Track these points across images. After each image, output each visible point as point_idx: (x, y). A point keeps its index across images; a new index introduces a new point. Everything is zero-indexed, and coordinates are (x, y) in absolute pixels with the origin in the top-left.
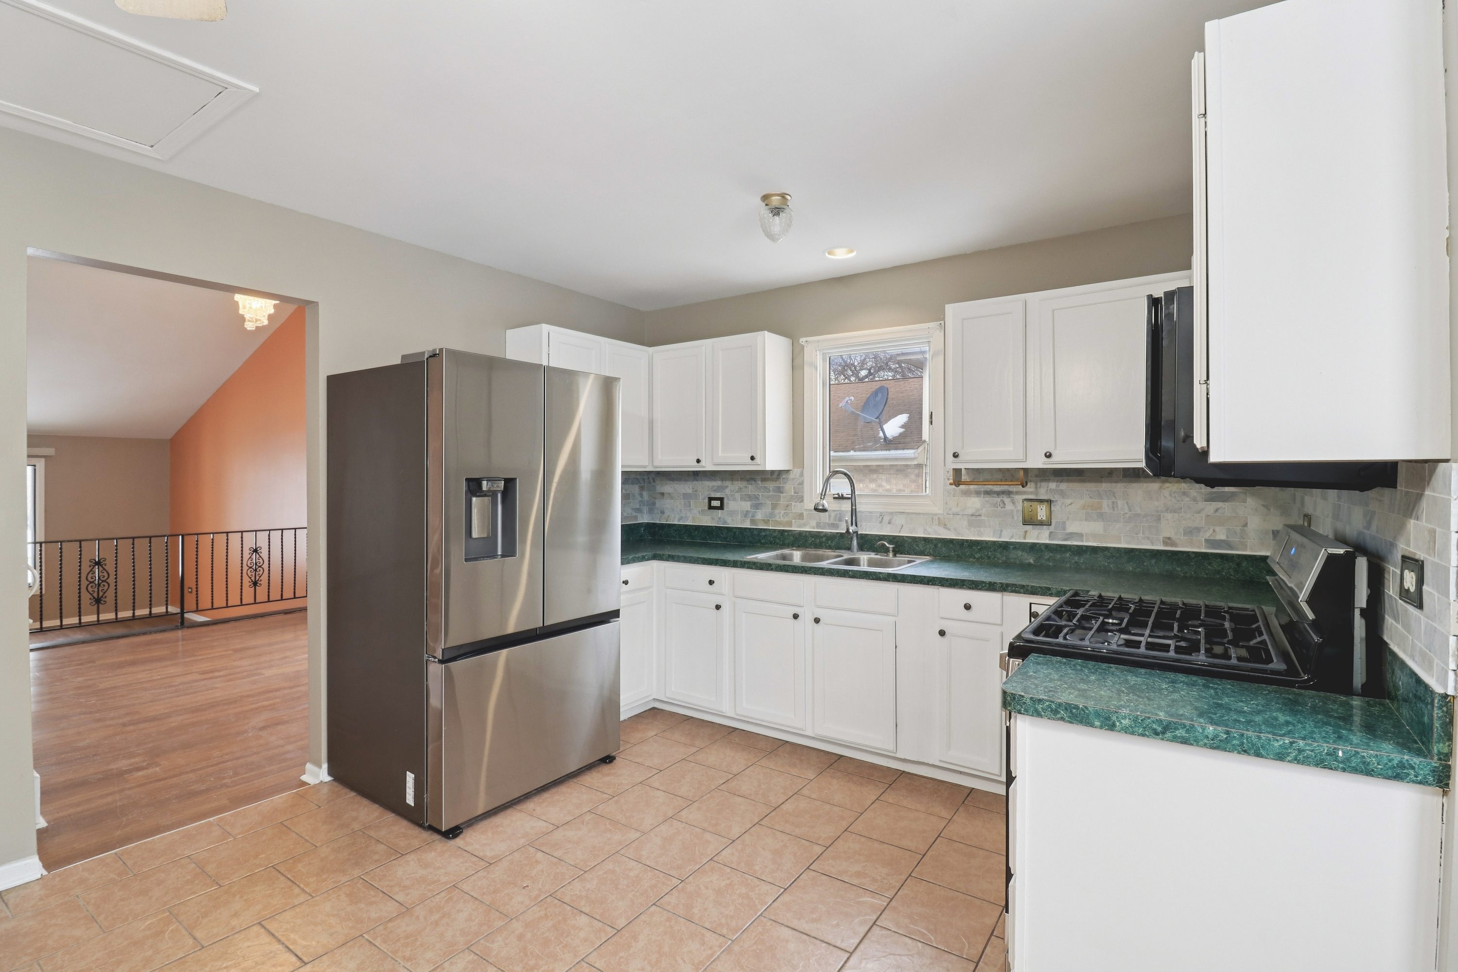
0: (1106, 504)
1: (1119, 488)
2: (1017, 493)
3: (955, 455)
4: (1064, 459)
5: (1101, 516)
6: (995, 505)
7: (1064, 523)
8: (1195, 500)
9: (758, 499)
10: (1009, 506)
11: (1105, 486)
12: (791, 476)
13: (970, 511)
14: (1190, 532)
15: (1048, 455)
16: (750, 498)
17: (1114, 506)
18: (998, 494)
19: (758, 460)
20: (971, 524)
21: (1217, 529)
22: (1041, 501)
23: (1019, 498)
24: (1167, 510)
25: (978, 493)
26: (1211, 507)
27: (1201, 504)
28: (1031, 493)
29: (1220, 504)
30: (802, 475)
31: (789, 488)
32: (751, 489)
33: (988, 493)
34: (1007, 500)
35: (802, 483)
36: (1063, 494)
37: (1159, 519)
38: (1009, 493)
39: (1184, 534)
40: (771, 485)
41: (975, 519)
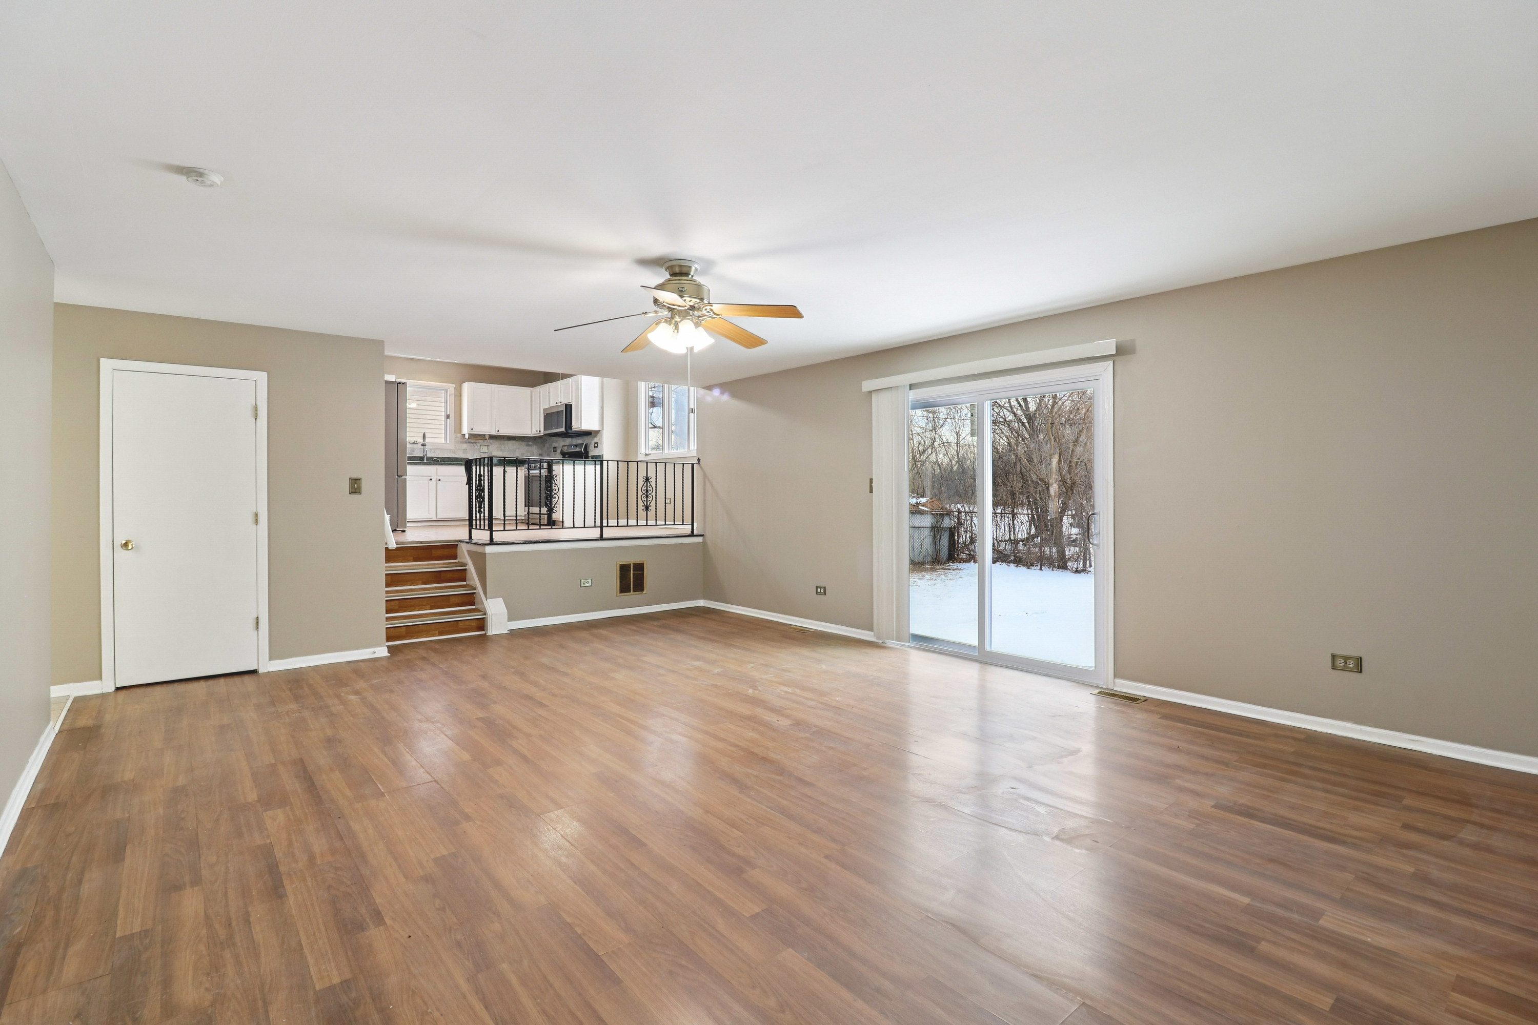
0: (502, 446)
1: (506, 442)
2: (478, 443)
3: (472, 429)
5: (501, 450)
6: (471, 447)
7: (492, 452)
10: (476, 447)
11: (502, 442)
13: (463, 448)
14: (522, 454)
15: (498, 431)
17: (505, 447)
18: (473, 443)
20: (464, 453)
23: (479, 445)
25: (466, 443)
28: (485, 443)
34: (475, 445)
36: (491, 444)
38: (476, 443)
41: (465, 451)
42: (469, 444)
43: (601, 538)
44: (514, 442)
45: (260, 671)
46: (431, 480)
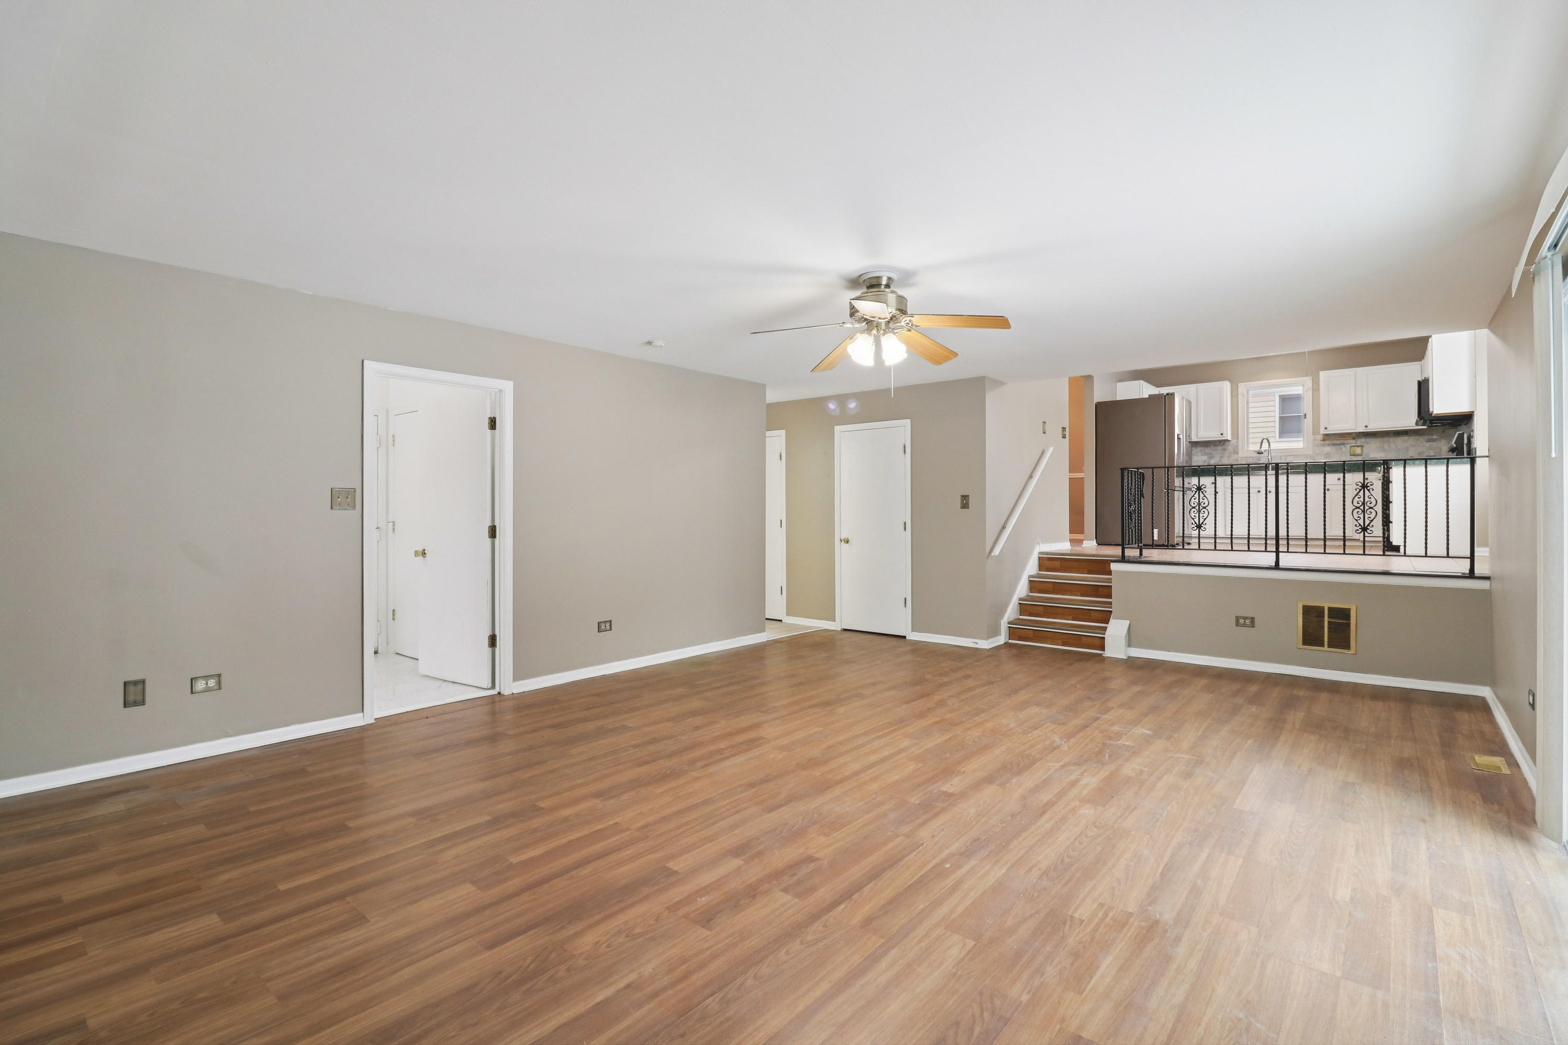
0: (1386, 446)
1: (1392, 439)
2: (1347, 444)
3: (1326, 428)
4: (1373, 427)
5: (1384, 450)
6: (1337, 449)
7: (1368, 454)
8: (1422, 442)
9: (1212, 454)
10: (1344, 450)
11: (1386, 439)
12: (1231, 443)
13: (1325, 452)
15: (1366, 427)
16: (1207, 454)
17: (1389, 446)
18: (1339, 445)
19: (1224, 435)
21: (1431, 452)
22: (1358, 446)
23: (1348, 446)
24: (1411, 446)
25: (1329, 445)
26: (1428, 444)
27: (1425, 443)
28: (1354, 443)
29: (1431, 443)
30: (1237, 442)
31: (1230, 448)
32: (1207, 450)
33: (1333, 445)
34: (1342, 447)
35: (1237, 446)
36: (1368, 443)
37: (1408, 450)
38: (1343, 444)
39: (1418, 454)
40: (1219, 448)
41: (1328, 455)
42: (1333, 447)
43: (1277, 567)
44: (1406, 438)
45: (907, 638)
46: (1259, 492)
